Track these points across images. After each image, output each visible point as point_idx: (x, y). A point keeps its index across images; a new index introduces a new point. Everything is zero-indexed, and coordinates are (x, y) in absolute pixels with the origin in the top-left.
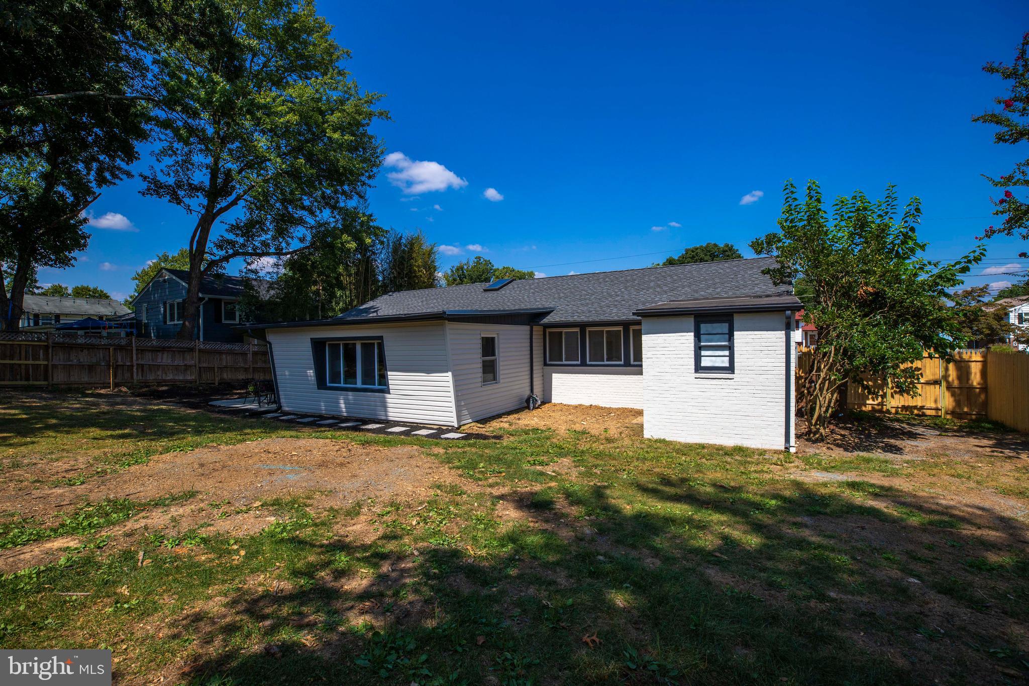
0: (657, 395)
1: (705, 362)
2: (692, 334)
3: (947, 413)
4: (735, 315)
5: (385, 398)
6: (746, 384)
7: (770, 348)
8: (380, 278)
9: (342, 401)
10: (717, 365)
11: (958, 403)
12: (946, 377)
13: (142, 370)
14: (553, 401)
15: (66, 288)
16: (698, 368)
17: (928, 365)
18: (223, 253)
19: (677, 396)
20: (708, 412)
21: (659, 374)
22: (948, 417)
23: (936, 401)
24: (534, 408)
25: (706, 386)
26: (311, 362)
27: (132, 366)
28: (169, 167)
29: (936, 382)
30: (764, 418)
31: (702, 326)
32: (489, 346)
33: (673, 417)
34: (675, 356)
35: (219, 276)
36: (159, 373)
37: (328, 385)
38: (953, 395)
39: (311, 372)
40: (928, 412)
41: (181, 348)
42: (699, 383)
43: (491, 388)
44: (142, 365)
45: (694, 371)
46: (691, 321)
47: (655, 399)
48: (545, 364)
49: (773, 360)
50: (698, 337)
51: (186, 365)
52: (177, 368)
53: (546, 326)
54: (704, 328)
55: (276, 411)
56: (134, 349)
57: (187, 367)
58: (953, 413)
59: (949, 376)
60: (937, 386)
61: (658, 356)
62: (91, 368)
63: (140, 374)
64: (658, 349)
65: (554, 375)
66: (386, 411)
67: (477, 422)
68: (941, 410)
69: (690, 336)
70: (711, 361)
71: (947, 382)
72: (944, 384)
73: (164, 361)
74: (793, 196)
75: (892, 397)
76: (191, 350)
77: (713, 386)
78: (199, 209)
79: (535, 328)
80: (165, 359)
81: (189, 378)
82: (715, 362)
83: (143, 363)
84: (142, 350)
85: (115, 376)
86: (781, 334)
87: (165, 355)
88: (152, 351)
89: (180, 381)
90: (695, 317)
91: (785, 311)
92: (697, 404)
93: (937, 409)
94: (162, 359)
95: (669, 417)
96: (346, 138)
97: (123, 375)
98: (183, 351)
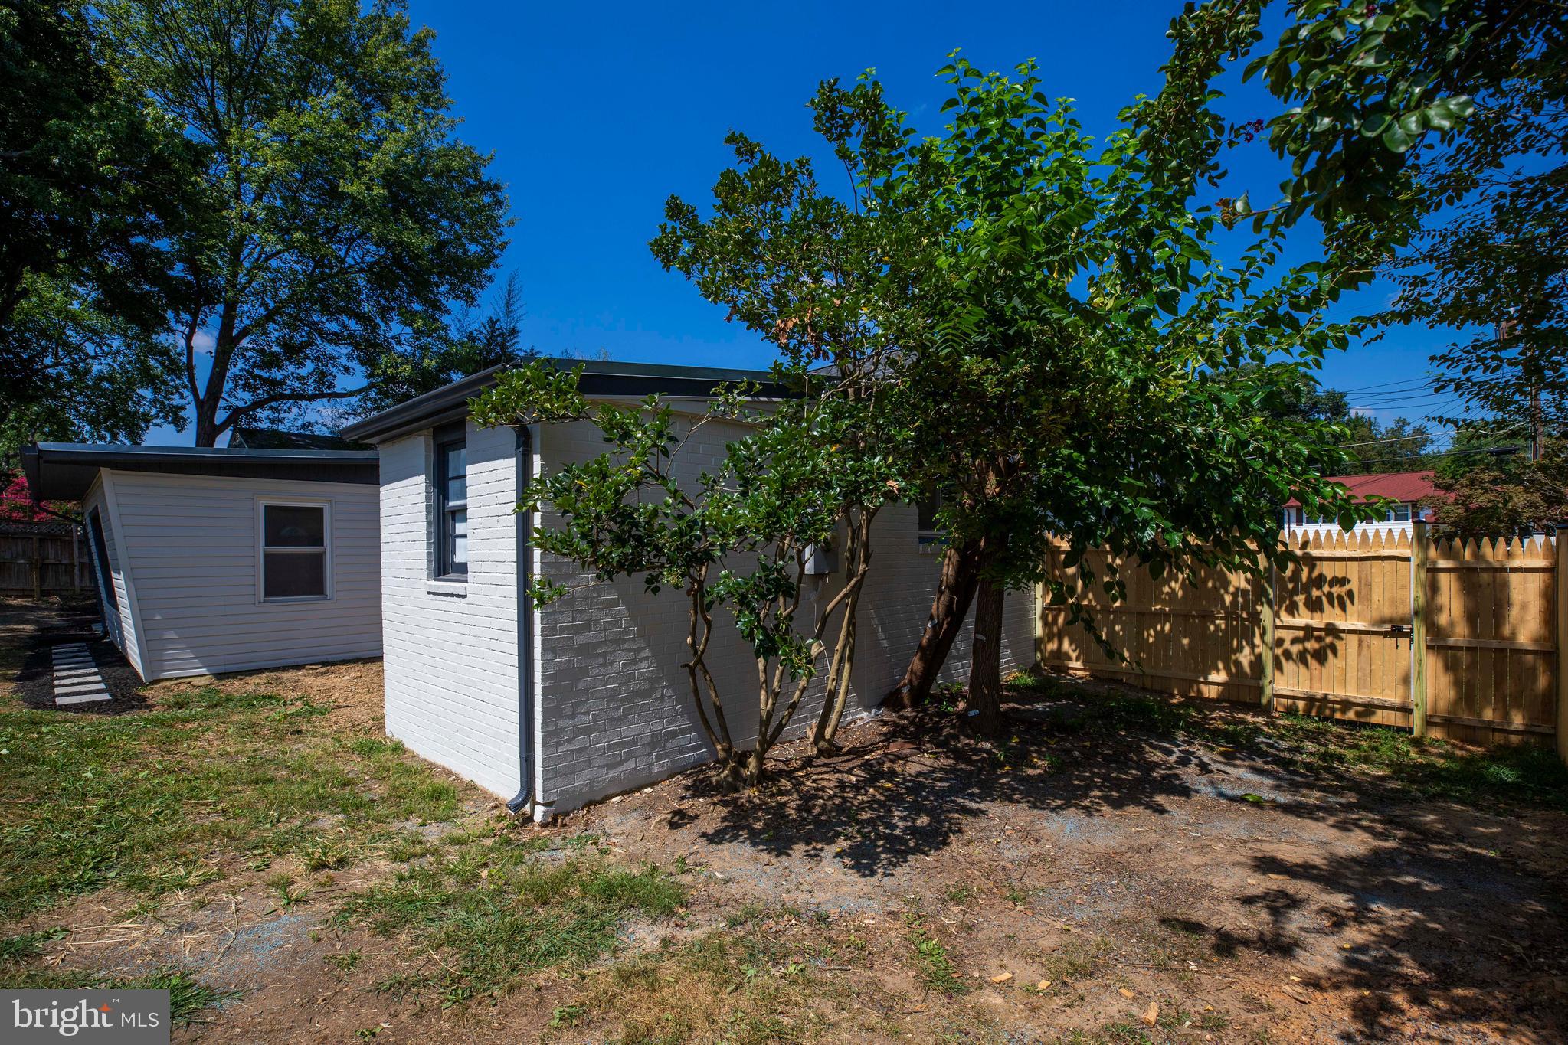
0: (395, 633)
2: (423, 478)
3: (1429, 722)
11: (1466, 694)
12: (1427, 612)
16: (445, 566)
17: (1377, 580)
19: (411, 637)
21: (394, 581)
22: (1436, 734)
25: (439, 615)
29: (1397, 630)
31: (451, 456)
33: (409, 690)
34: (409, 536)
38: (1450, 666)
40: (1379, 717)
42: (432, 605)
45: (426, 573)
47: (394, 642)
50: (439, 484)
54: (454, 462)
58: (1448, 723)
59: (1440, 609)
60: (1404, 642)
61: (394, 538)
64: (394, 519)
68: (1413, 713)
69: (421, 485)
71: (1433, 629)
72: (1419, 630)
75: (1278, 666)
77: (445, 612)
90: (435, 434)
92: (431, 661)
93: (1404, 711)
95: (406, 690)
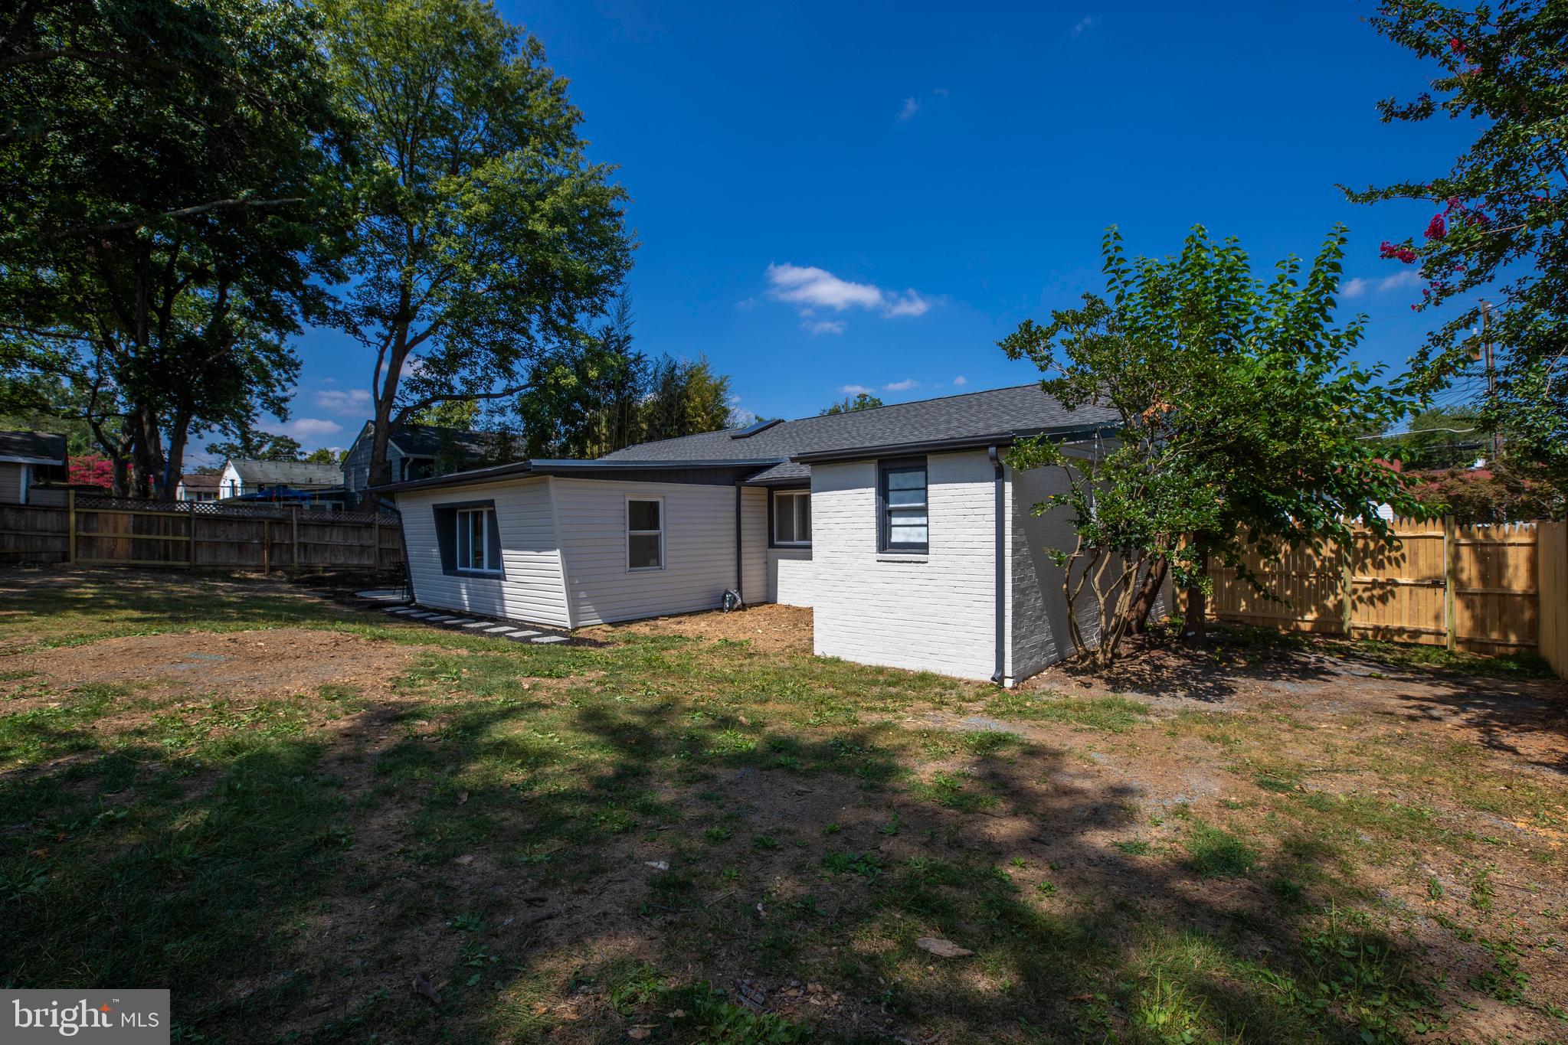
0: (830, 588)
1: (898, 536)
2: (873, 490)
3: (1456, 642)
4: (930, 458)
5: (501, 586)
6: (943, 570)
7: (976, 511)
8: (644, 426)
9: (464, 591)
10: (912, 540)
11: (1479, 623)
12: (1454, 572)
13: (305, 551)
14: (779, 602)
15: (333, 454)
16: (884, 544)
17: (1422, 551)
18: (417, 397)
19: (854, 590)
20: (894, 616)
21: (831, 555)
22: (1459, 650)
23: (1437, 617)
24: (730, 609)
25: (892, 574)
26: (434, 538)
27: (293, 545)
28: (358, 288)
29: (1436, 583)
30: (969, 629)
31: (891, 476)
32: (645, 515)
33: (849, 623)
34: (852, 526)
35: (415, 428)
36: (327, 555)
37: (459, 569)
38: (1469, 605)
39: (436, 551)
40: (1424, 639)
41: (355, 522)
42: (882, 568)
43: (646, 577)
44: (305, 545)
45: (875, 549)
46: (871, 470)
47: (828, 594)
48: (771, 545)
49: (981, 531)
50: (883, 494)
51: (362, 546)
52: (349, 549)
53: (772, 487)
54: (894, 480)
55: (407, 604)
56: (295, 522)
57: (363, 549)
58: (1467, 643)
59: (1462, 570)
60: (1440, 591)
61: (831, 526)
62: (241, 547)
63: (302, 555)
64: (830, 514)
65: (781, 562)
66: (503, 605)
67: (610, 624)
68: (1445, 635)
69: (870, 494)
70: (905, 533)
71: (1458, 582)
72: (1450, 585)
73: (333, 539)
74: (1119, 254)
75: (1354, 607)
76: (369, 526)
77: (900, 573)
78: (376, 340)
79: (744, 490)
80: (335, 537)
81: (366, 562)
82: (910, 535)
83: (306, 541)
84: (305, 525)
85: (271, 557)
86: (990, 487)
87: (335, 531)
88: (318, 526)
89: (353, 566)
90: (880, 462)
91: (987, 447)
92: (880, 604)
93: (1438, 634)
94: (331, 537)
95: (845, 623)
96: (556, 230)
97: (281, 556)
98: (358, 527)
